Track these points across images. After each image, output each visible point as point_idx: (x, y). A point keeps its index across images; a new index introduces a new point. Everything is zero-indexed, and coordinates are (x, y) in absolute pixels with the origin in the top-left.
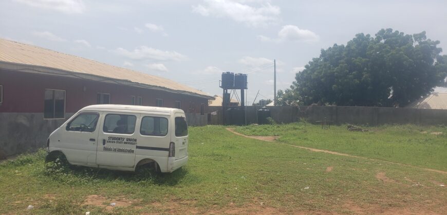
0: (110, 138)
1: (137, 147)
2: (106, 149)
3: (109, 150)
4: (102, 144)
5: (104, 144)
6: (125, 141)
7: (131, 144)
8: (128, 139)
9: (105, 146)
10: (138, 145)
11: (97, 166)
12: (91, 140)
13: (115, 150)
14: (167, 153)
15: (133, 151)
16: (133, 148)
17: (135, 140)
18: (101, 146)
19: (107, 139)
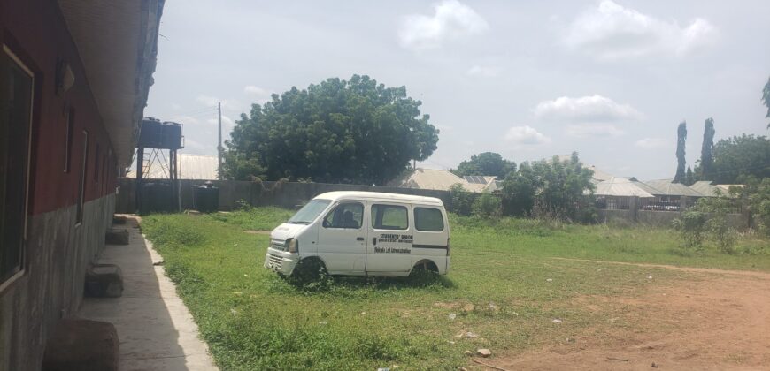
0: (382, 235)
1: (414, 246)
2: (377, 250)
3: (382, 251)
4: (372, 244)
5: (375, 243)
6: (400, 238)
7: (407, 242)
8: (403, 237)
9: (377, 246)
10: (415, 243)
11: (364, 274)
12: (359, 239)
13: (389, 251)
14: (445, 251)
15: (408, 252)
16: (409, 246)
17: (411, 237)
18: (372, 247)
19: (378, 237)
